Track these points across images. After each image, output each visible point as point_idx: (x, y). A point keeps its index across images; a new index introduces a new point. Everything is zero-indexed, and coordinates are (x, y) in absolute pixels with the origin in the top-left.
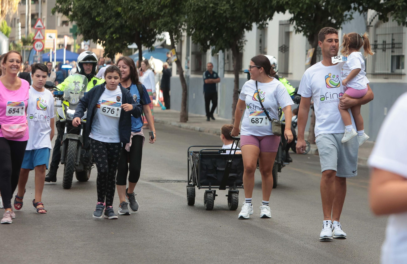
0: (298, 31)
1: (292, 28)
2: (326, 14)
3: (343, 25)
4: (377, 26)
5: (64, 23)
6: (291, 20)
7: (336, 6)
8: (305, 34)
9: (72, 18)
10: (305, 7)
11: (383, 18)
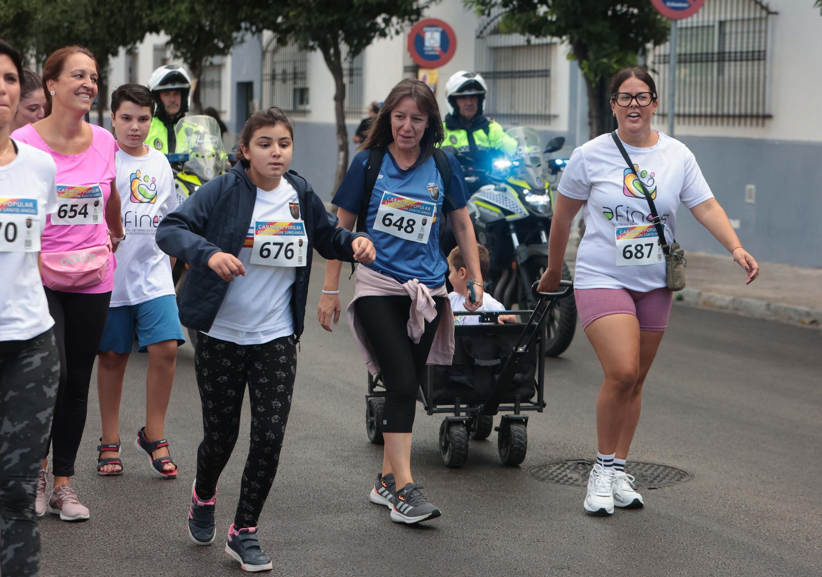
0: (176, 57)
1: (169, 54)
2: (210, 36)
3: (231, 50)
4: (275, 51)
6: (168, 43)
7: (222, 26)
8: (185, 61)
10: (184, 27)
11: (282, 42)
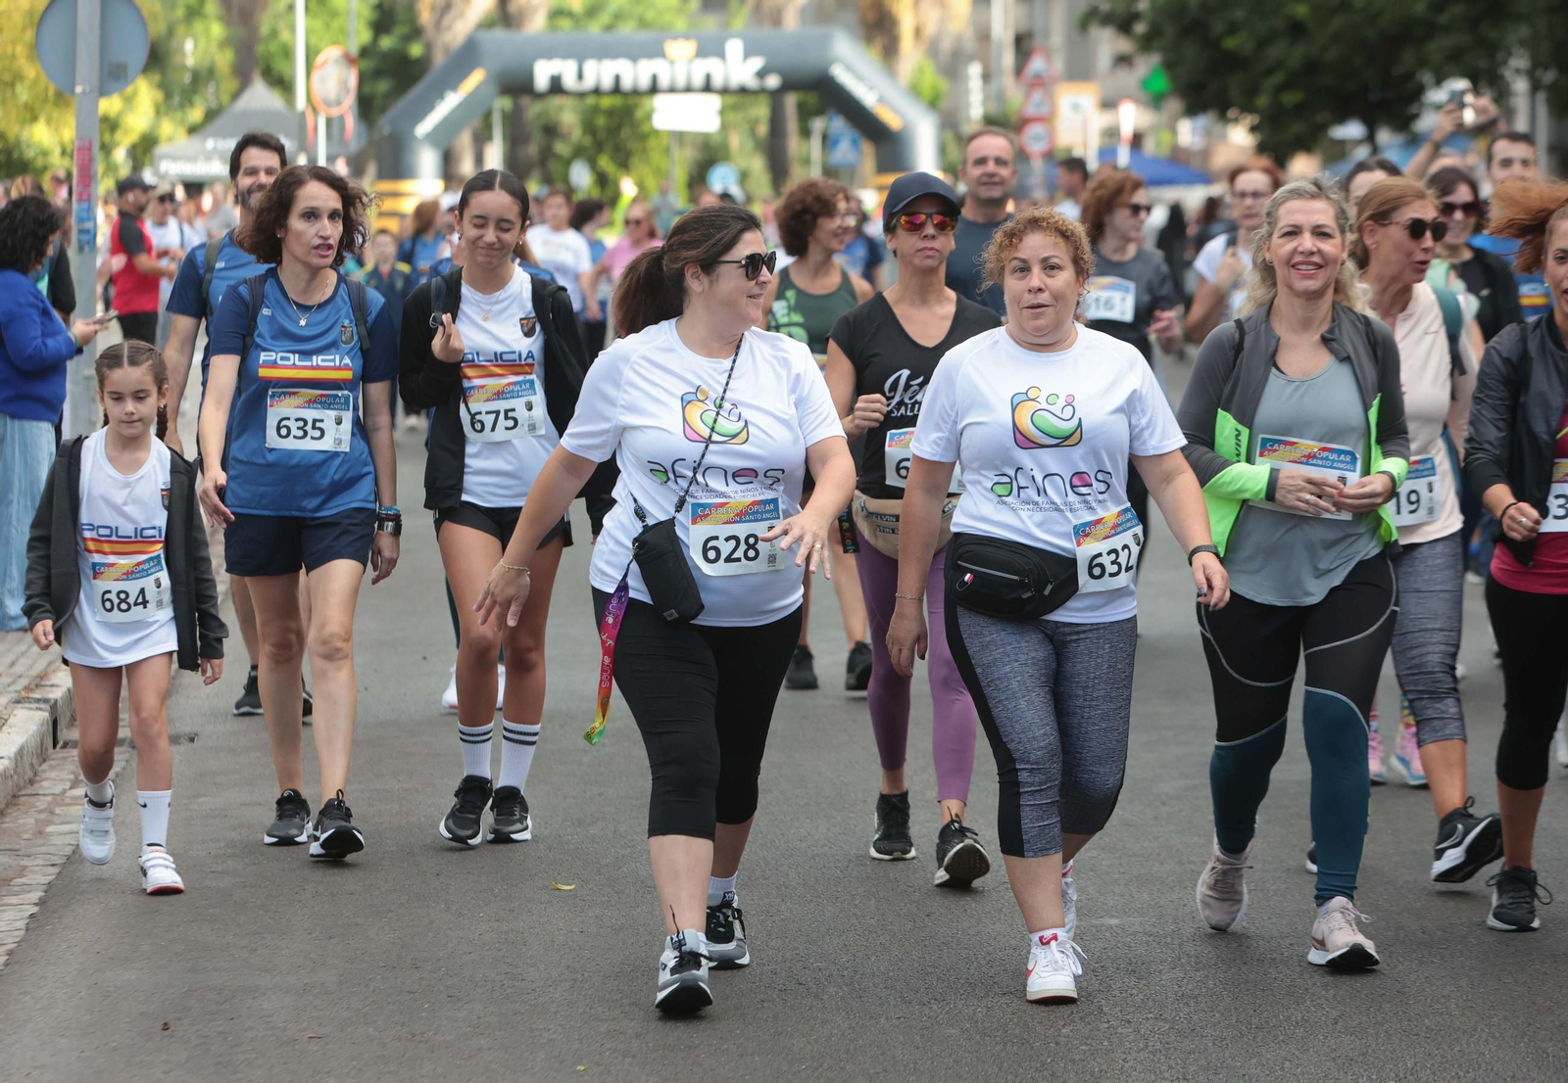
5: (1123, 60)
9: (1147, 43)
